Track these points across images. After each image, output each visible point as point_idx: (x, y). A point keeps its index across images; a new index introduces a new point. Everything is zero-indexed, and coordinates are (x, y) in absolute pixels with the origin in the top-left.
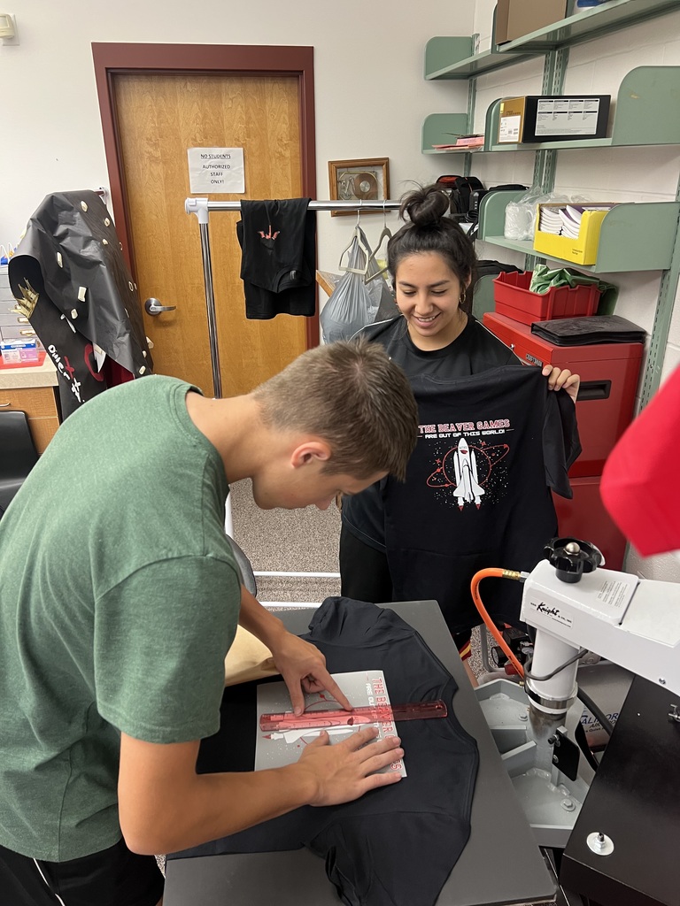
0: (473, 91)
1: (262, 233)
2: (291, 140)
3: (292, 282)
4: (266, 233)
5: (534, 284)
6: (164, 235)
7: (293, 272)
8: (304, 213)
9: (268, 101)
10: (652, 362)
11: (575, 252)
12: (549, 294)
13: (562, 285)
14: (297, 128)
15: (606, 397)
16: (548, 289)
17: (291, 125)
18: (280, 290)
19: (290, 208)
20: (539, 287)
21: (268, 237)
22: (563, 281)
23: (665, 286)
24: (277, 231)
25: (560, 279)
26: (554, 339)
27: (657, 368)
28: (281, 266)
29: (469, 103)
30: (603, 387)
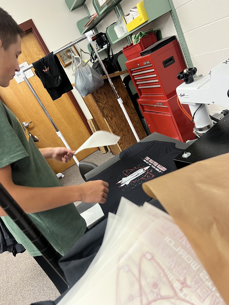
0: (86, 7)
1: (44, 70)
2: (40, 52)
3: (61, 80)
4: (45, 69)
5: (134, 42)
6: (17, 101)
7: (60, 77)
8: (53, 57)
9: (27, 43)
10: (182, 43)
11: (141, 20)
12: (140, 42)
13: (143, 37)
14: (39, 47)
15: (174, 62)
16: (139, 40)
17: (37, 47)
18: (59, 85)
19: (48, 57)
20: (136, 42)
21: (46, 71)
22: (142, 36)
23: (173, 16)
24: (48, 67)
25: (141, 36)
26: (149, 52)
27: (184, 44)
28: (55, 77)
29: (87, 12)
30: (171, 59)
